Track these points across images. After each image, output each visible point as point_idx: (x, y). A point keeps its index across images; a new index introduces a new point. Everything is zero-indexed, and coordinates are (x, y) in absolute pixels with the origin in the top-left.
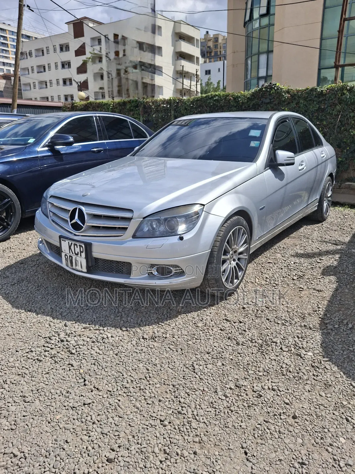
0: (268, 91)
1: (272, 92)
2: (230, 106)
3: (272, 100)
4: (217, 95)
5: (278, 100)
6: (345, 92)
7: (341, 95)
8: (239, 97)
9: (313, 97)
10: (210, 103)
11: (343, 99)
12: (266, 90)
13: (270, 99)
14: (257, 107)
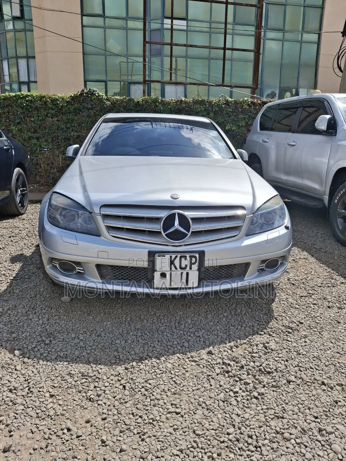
0: (89, 97)
1: (93, 98)
2: (47, 108)
3: (94, 106)
4: (29, 96)
5: (99, 106)
6: (158, 104)
7: (155, 107)
8: (57, 99)
9: (131, 107)
10: (21, 103)
11: (157, 110)
12: (86, 95)
13: (92, 105)
14: (77, 111)
